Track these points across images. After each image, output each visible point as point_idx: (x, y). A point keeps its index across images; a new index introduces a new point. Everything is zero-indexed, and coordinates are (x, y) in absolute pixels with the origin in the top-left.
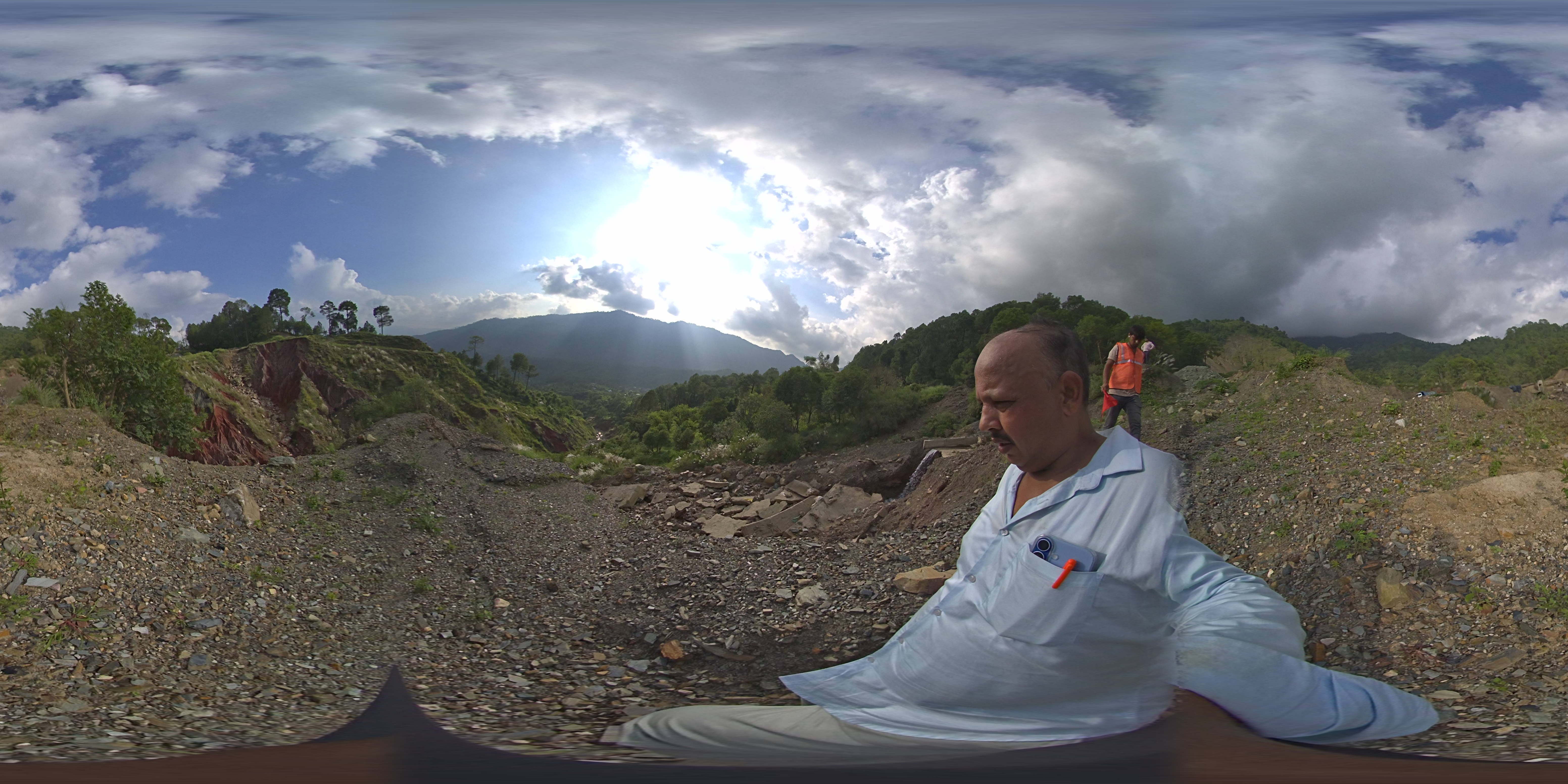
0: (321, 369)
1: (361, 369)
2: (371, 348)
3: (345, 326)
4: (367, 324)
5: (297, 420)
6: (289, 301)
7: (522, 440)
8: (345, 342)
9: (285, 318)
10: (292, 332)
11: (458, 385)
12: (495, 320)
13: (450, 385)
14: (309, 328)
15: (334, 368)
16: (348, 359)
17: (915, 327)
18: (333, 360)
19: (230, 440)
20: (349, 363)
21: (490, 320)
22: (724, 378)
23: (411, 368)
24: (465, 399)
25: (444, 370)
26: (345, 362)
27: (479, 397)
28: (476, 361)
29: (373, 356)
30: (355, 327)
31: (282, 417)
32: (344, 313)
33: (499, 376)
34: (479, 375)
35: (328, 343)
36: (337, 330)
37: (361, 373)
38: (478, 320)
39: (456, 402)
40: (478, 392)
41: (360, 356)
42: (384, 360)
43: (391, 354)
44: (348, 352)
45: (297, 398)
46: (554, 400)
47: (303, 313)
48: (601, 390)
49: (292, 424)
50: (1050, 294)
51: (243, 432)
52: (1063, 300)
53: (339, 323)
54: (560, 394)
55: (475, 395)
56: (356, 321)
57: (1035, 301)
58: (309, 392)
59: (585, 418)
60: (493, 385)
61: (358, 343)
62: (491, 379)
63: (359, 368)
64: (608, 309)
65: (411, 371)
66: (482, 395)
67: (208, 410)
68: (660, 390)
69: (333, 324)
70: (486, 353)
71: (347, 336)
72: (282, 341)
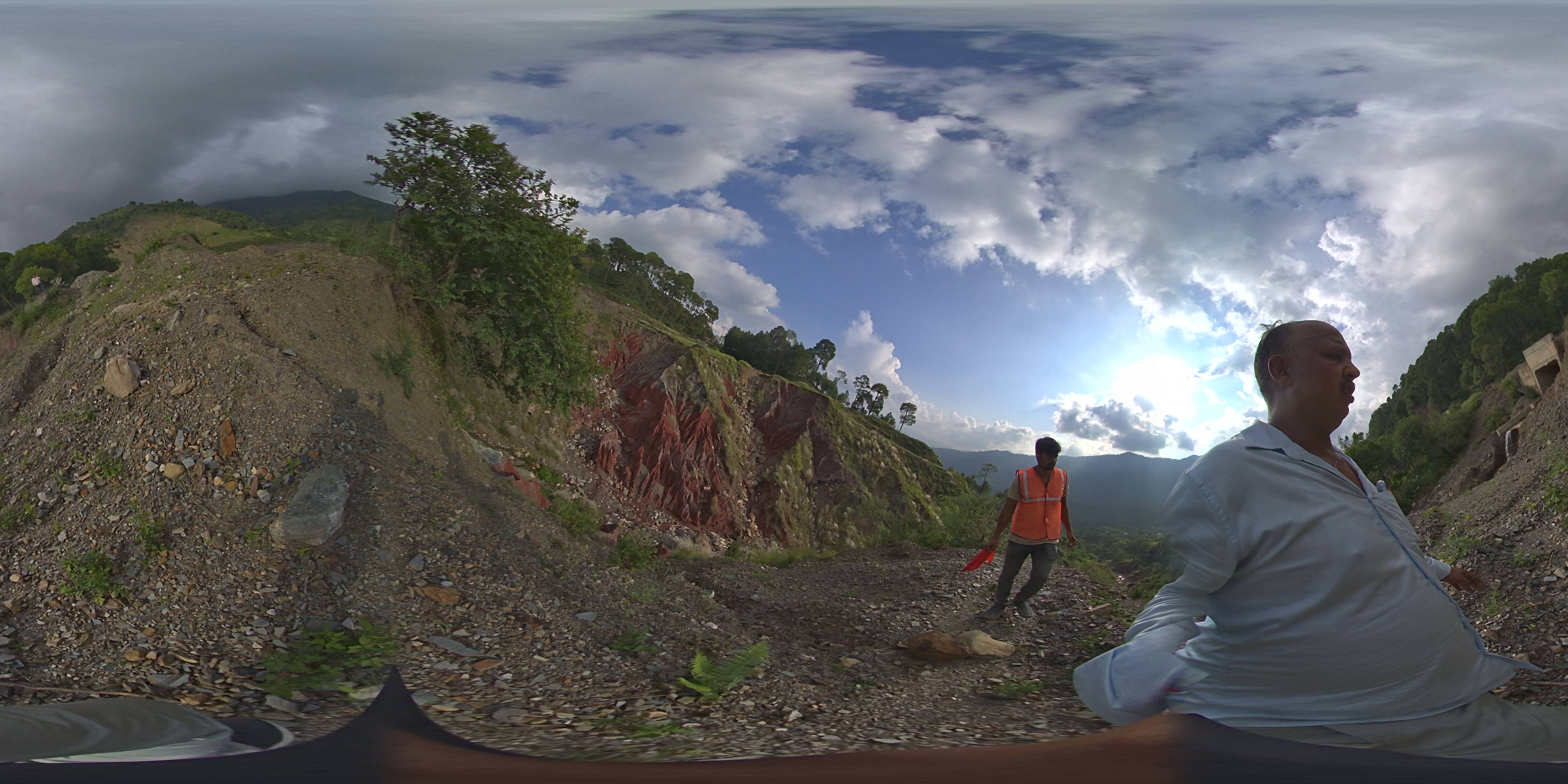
0: (826, 435)
1: (865, 456)
2: (884, 440)
3: (869, 408)
4: (889, 415)
6: (833, 355)
8: (862, 423)
10: (820, 386)
14: (836, 392)
15: (839, 441)
16: (857, 439)
18: (843, 433)
20: (855, 443)
23: (915, 475)
25: (948, 489)
26: (852, 441)
29: (883, 448)
30: (878, 413)
32: (875, 394)
35: (845, 415)
36: (860, 406)
37: (864, 459)
41: (870, 442)
42: (892, 458)
43: (900, 454)
44: (860, 432)
45: (788, 447)
49: (768, 471)
56: (881, 408)
58: (803, 450)
61: (874, 428)
63: (863, 453)
65: (912, 478)
67: (698, 407)
69: (860, 399)
71: (866, 417)
72: (806, 390)
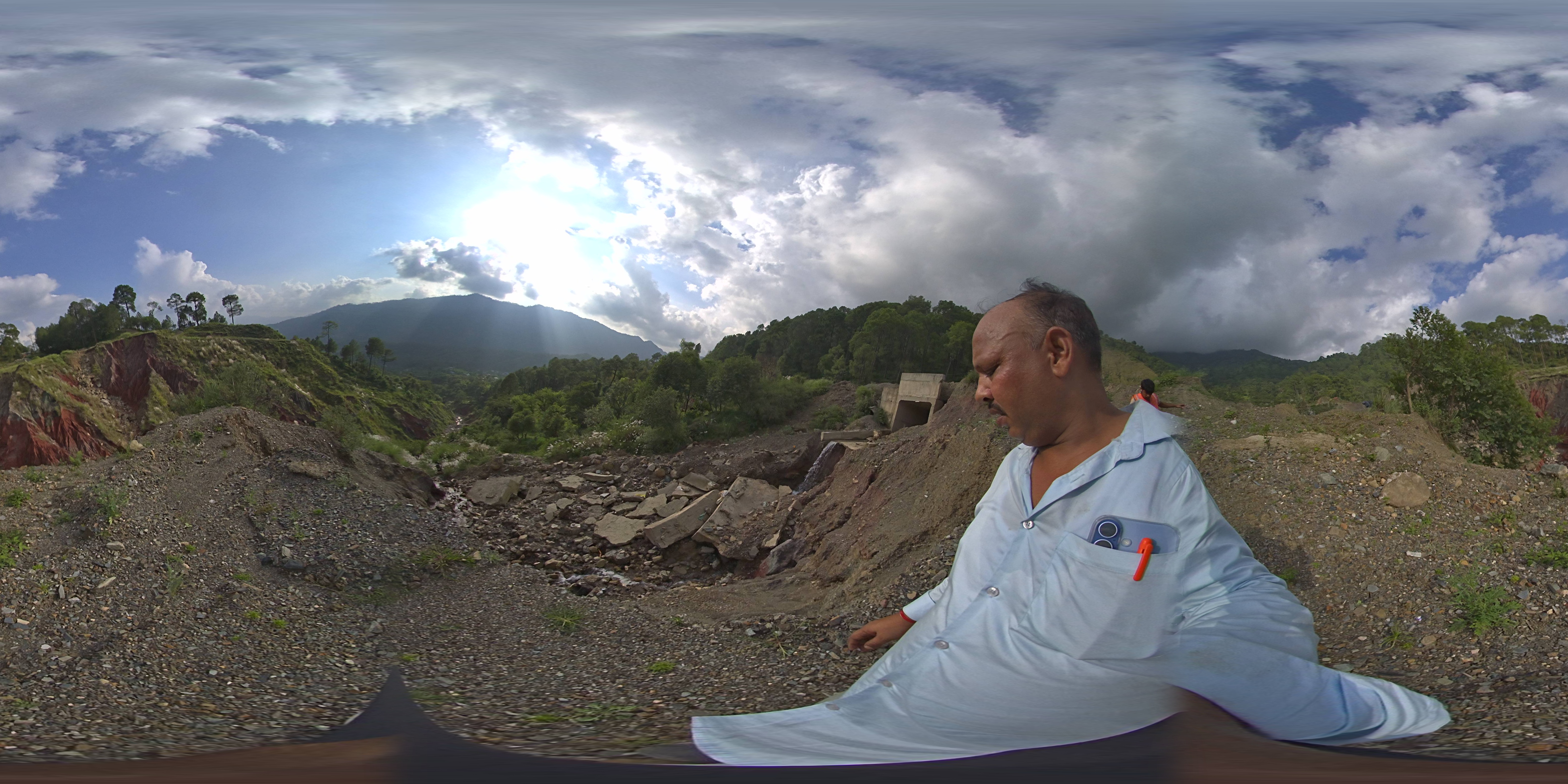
0: (171, 363)
1: (212, 361)
2: (222, 339)
3: (194, 319)
4: (217, 315)
5: (147, 418)
6: (135, 297)
7: (381, 427)
8: (196, 334)
9: (132, 314)
10: (140, 327)
11: (313, 372)
12: (349, 306)
13: (305, 373)
14: (157, 322)
15: (184, 361)
16: (198, 352)
17: (780, 320)
18: (183, 353)
19: (79, 444)
20: (199, 356)
21: (344, 306)
22: (584, 362)
23: (263, 357)
24: (321, 387)
25: (298, 357)
26: (195, 355)
27: (335, 384)
28: (330, 347)
29: (224, 347)
30: (204, 318)
31: (133, 416)
32: (192, 305)
33: (354, 362)
34: (334, 362)
35: (176, 337)
36: (186, 322)
37: (213, 365)
38: (332, 306)
39: (311, 391)
40: (334, 379)
41: (210, 347)
42: (236, 351)
43: (242, 344)
44: (198, 344)
45: (146, 395)
46: (413, 385)
47: (151, 308)
48: (459, 374)
49: (143, 422)
50: (921, 297)
51: (92, 434)
52: (935, 304)
53: (187, 315)
54: (419, 378)
55: (330, 382)
56: (205, 312)
57: (906, 303)
58: (158, 388)
59: (444, 403)
60: (349, 371)
61: (209, 334)
62: (347, 365)
63: (210, 360)
64: (464, 293)
65: (263, 360)
66: (337, 382)
67: (55, 413)
68: (520, 373)
69: (182, 316)
70: (340, 339)
71: (196, 328)
72: (130, 338)
